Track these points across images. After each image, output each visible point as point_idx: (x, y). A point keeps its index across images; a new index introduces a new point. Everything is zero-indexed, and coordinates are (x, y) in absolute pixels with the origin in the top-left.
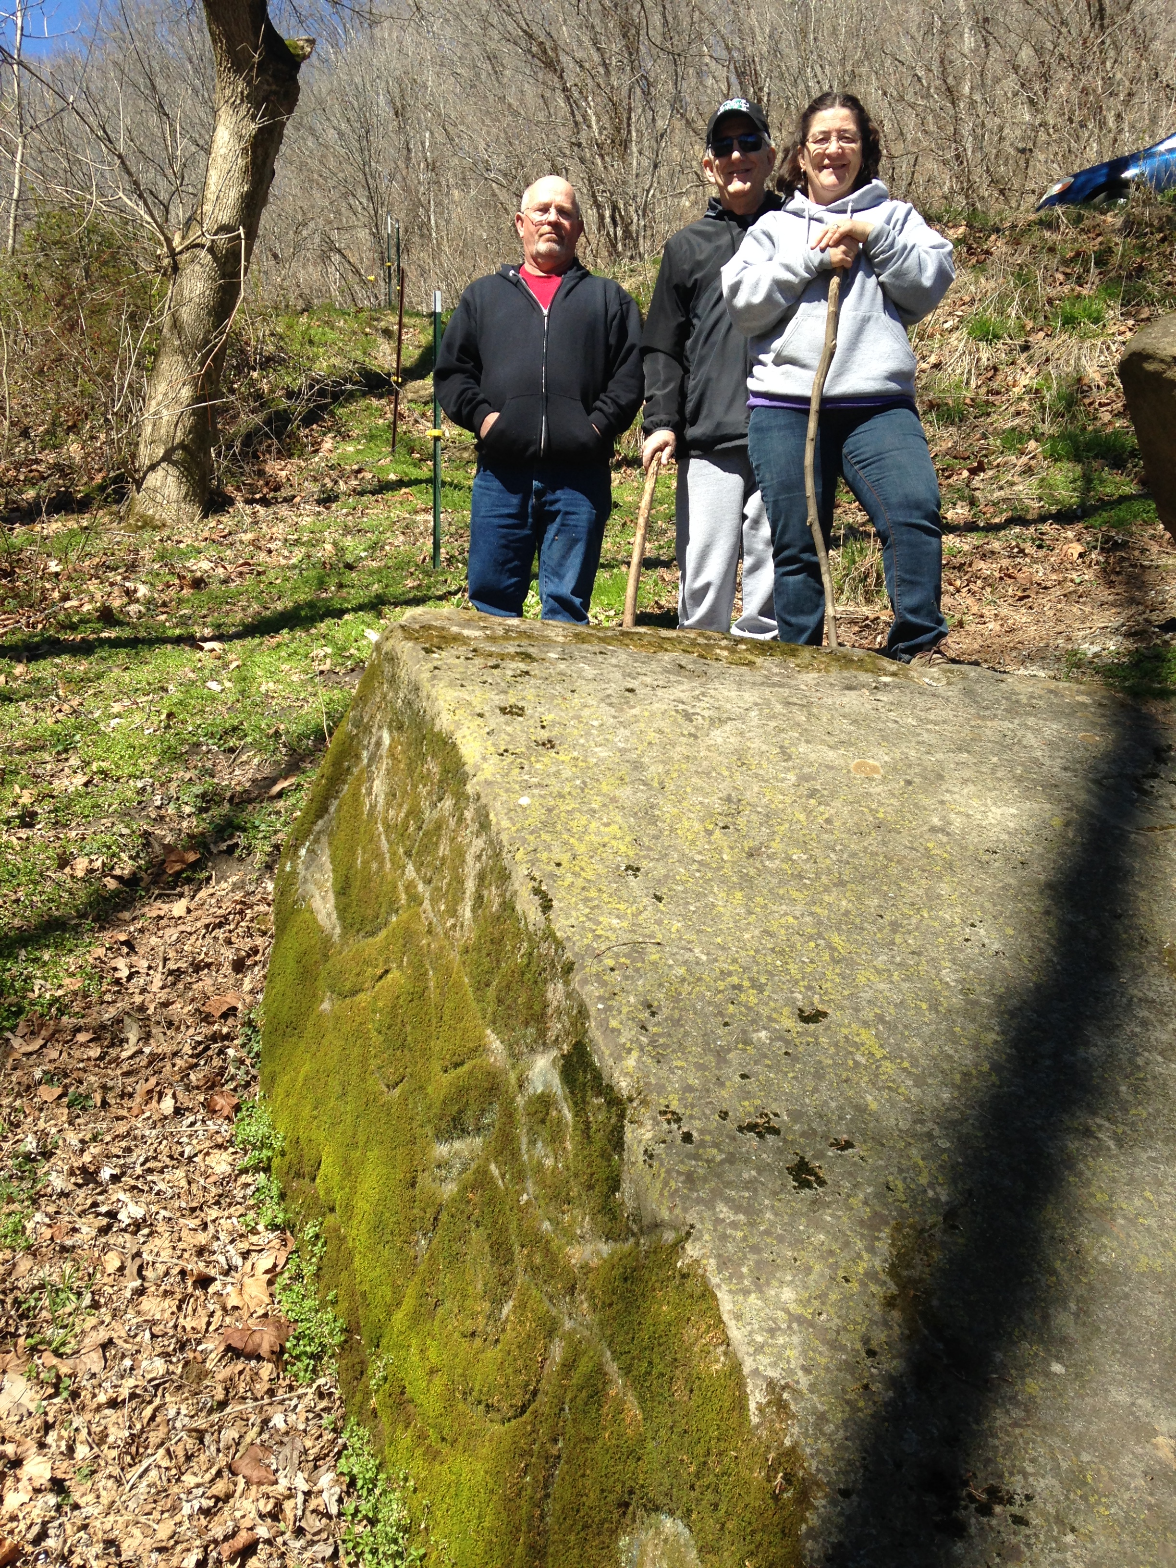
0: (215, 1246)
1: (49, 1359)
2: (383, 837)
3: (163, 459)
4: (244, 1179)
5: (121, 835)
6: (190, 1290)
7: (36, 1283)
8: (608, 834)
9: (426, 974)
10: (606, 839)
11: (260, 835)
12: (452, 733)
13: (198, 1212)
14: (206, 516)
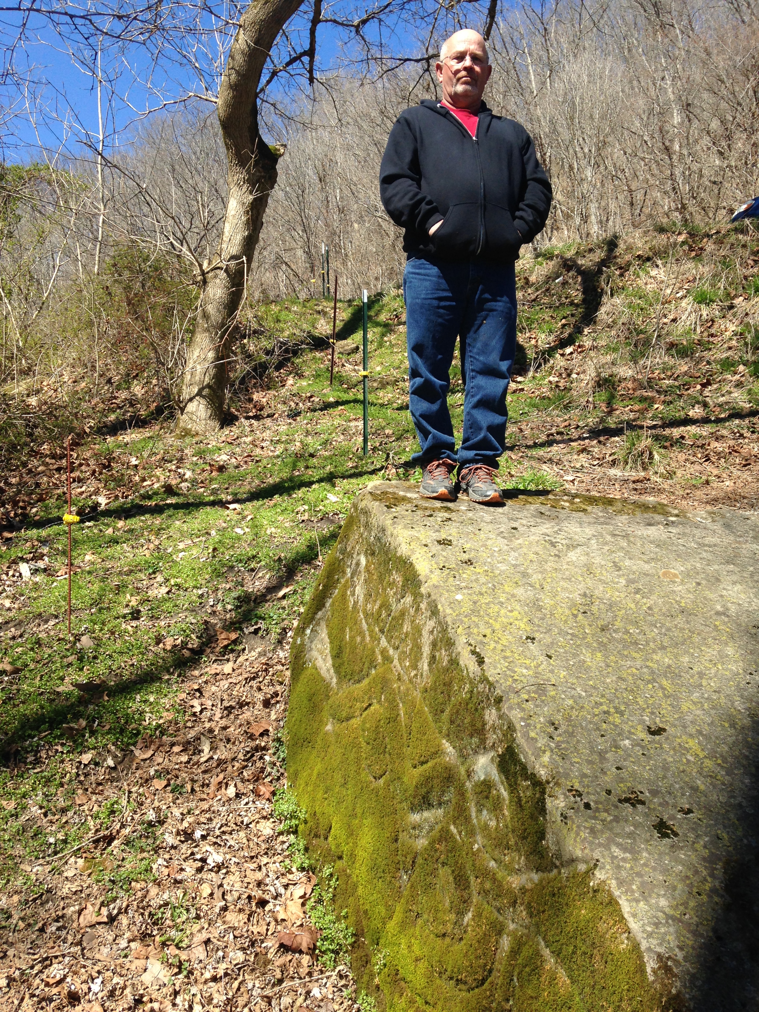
0: (267, 881)
1: (172, 950)
2: (363, 621)
3: (197, 395)
4: (281, 838)
5: (191, 624)
6: (254, 908)
7: (162, 903)
8: (512, 617)
9: (397, 705)
10: (512, 620)
11: (274, 622)
12: (409, 557)
13: (255, 859)
14: (222, 428)
